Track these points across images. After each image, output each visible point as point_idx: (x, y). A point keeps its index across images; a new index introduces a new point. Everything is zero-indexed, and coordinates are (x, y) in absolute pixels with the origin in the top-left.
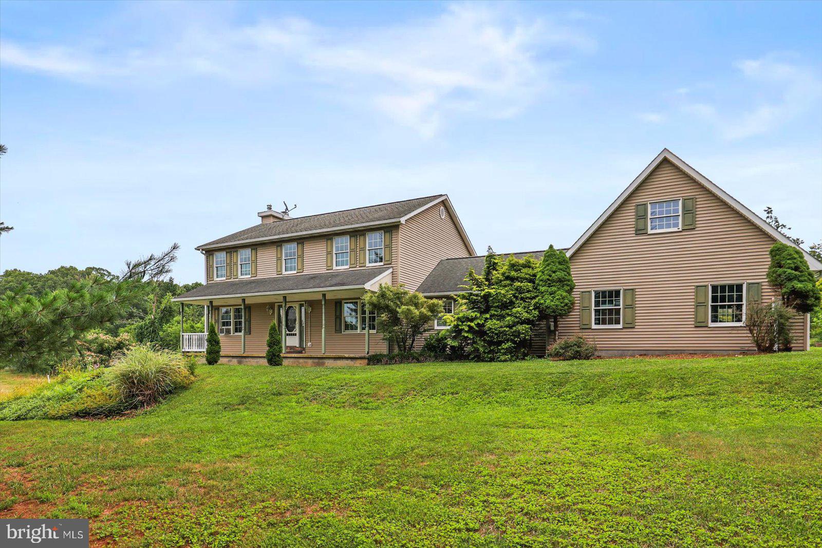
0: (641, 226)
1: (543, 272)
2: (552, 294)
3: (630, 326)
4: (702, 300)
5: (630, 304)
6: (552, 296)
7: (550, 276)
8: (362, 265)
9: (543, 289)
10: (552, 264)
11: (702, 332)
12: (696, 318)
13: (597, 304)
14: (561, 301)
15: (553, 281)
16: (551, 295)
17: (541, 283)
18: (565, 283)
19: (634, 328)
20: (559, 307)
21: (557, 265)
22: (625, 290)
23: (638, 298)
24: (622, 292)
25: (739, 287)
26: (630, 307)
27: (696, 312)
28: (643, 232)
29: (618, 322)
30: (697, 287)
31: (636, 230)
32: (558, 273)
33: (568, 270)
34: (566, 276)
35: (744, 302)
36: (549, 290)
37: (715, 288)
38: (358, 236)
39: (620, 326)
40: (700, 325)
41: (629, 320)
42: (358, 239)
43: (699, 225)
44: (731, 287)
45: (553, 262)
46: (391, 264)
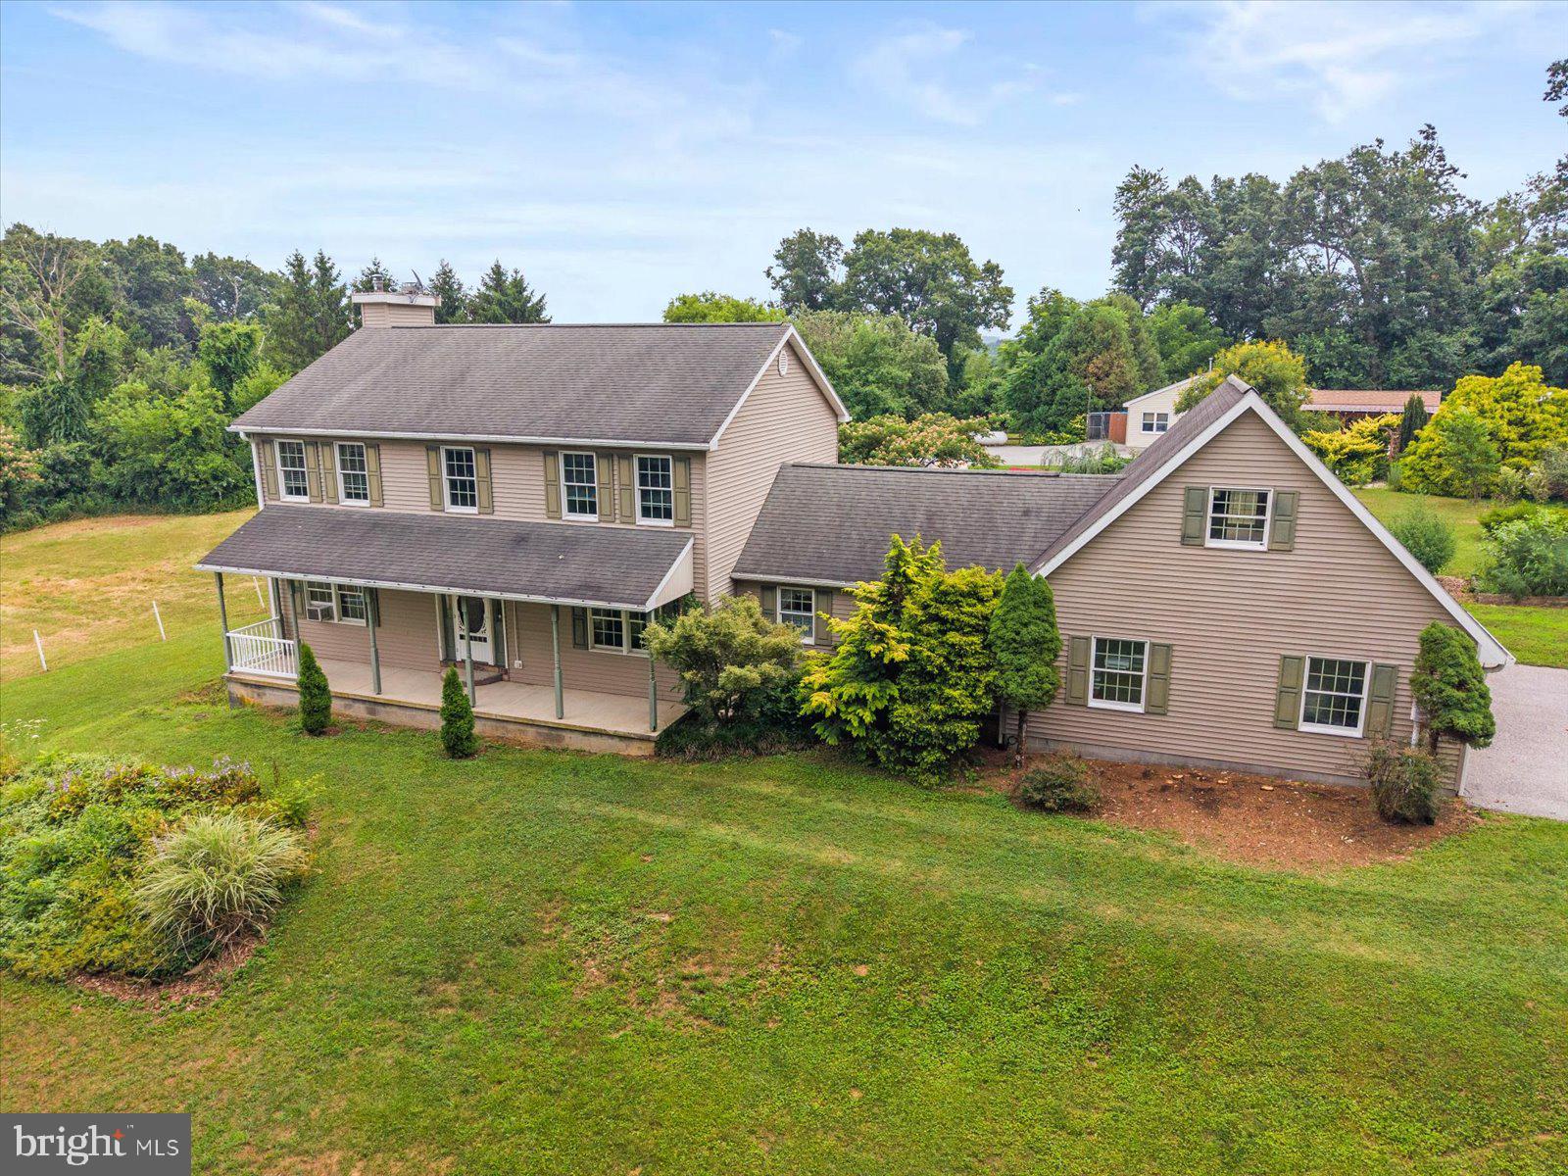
0: (1191, 531)
1: (1003, 621)
2: (1021, 670)
3: (1157, 709)
4: (1291, 682)
5: (1161, 671)
6: (1020, 673)
7: (1018, 633)
8: (626, 520)
9: (1003, 657)
10: (1022, 607)
11: (1284, 738)
12: (1278, 711)
13: (1100, 662)
14: (1038, 685)
15: (1023, 644)
16: (1018, 670)
17: (999, 642)
18: (1045, 646)
19: (1165, 715)
20: (1033, 699)
21: (1032, 609)
22: (1153, 645)
23: (1177, 662)
24: (1147, 648)
25: (1359, 668)
26: (1162, 677)
27: (1279, 701)
28: (1197, 541)
29: (1136, 699)
30: (1285, 657)
31: (1183, 537)
32: (1032, 627)
33: (1051, 619)
34: (1047, 631)
35: (1365, 695)
36: (1016, 662)
37: (1316, 664)
38: (616, 458)
39: (1139, 708)
40: (1283, 724)
41: (1157, 700)
42: (616, 463)
43: (1300, 542)
44: (1345, 666)
45: (1023, 604)
46: (689, 527)
